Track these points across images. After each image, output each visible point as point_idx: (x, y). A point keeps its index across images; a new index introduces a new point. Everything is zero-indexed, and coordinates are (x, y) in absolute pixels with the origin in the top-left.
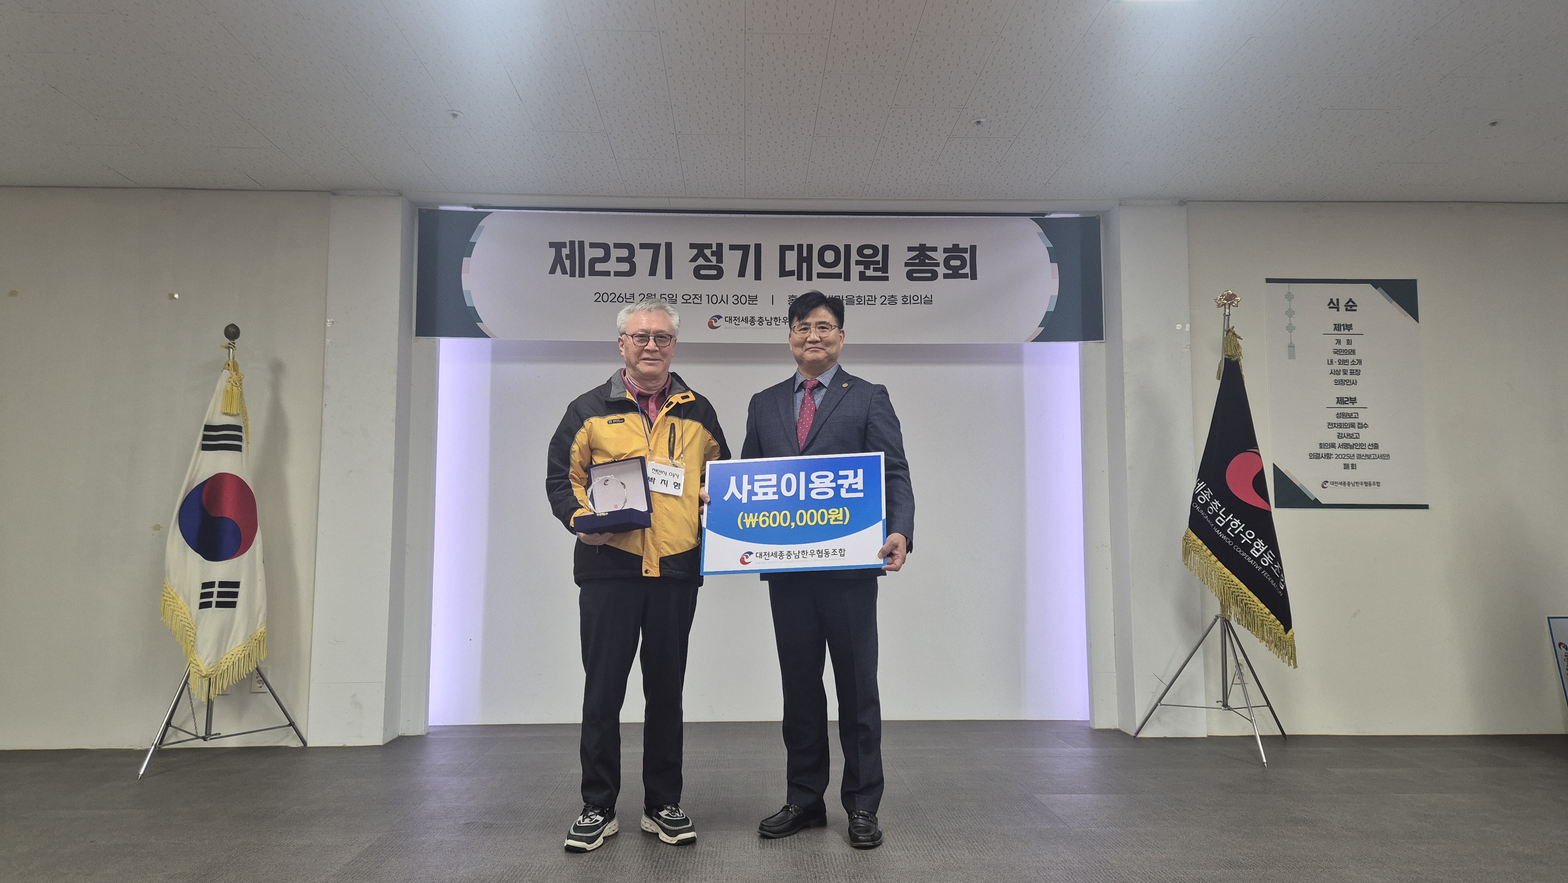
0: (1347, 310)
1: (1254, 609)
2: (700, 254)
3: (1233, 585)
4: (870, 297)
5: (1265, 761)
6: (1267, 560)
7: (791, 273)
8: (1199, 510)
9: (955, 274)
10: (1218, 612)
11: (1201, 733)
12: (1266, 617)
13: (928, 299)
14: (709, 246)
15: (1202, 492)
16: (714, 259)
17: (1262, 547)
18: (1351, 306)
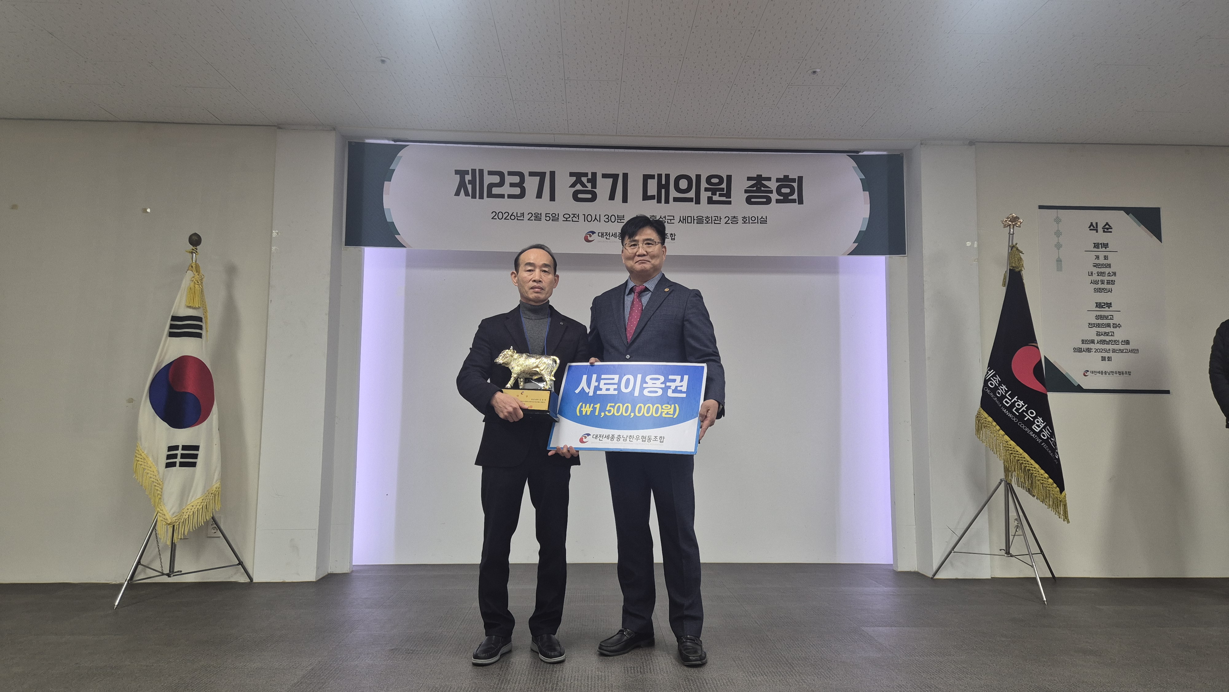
0: (1104, 232)
1: (1035, 475)
2: (578, 181)
3: (1018, 454)
4: (716, 218)
5: (1045, 599)
6: (1046, 434)
7: (652, 197)
8: (990, 393)
9: (785, 199)
10: (1002, 476)
11: (986, 574)
12: (1045, 481)
13: (764, 220)
14: (586, 175)
15: (991, 378)
16: (589, 185)
17: (1042, 424)
18: (1107, 228)
